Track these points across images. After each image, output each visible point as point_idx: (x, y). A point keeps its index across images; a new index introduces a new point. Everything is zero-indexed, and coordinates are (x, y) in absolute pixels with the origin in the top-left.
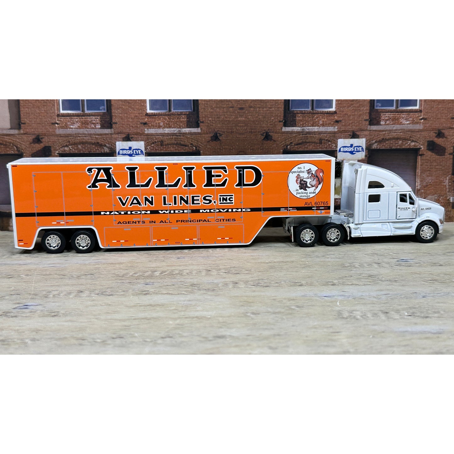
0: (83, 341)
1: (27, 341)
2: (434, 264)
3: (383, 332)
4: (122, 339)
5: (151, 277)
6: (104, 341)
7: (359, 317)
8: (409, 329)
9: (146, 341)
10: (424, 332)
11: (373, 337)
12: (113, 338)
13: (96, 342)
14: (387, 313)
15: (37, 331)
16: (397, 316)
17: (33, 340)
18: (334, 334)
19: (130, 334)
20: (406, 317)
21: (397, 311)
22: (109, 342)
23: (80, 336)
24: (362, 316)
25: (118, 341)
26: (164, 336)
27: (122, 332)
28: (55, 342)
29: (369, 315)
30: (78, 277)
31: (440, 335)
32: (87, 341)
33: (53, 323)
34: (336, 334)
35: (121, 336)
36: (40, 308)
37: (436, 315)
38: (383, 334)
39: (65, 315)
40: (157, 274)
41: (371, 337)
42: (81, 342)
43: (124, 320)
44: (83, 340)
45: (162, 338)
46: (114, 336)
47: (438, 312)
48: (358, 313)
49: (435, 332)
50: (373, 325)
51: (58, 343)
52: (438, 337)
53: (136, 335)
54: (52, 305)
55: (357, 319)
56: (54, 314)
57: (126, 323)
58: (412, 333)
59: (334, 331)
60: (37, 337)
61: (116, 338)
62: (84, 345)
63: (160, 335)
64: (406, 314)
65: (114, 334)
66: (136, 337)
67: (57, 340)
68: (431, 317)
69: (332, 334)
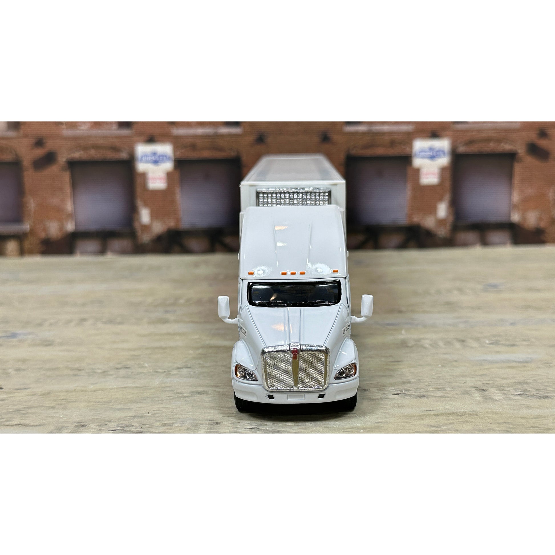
0: (80, 372)
1: (10, 371)
3: (456, 361)
4: (128, 370)
5: (174, 304)
6: (105, 372)
7: (427, 346)
8: (489, 357)
9: (157, 372)
10: (509, 361)
11: (442, 366)
12: (117, 368)
13: (95, 372)
14: (463, 341)
15: (24, 361)
16: (475, 344)
17: (18, 370)
18: (394, 363)
19: (139, 364)
20: (486, 345)
21: (477, 339)
22: (111, 372)
23: (77, 366)
24: (431, 345)
25: (122, 372)
26: (180, 366)
27: (129, 362)
28: (44, 372)
29: (441, 343)
30: (84, 305)
31: (526, 364)
32: (84, 371)
33: (45, 353)
34: (396, 363)
35: (128, 366)
36: (31, 337)
37: (525, 343)
38: (455, 363)
39: (61, 344)
40: (182, 301)
41: (440, 366)
42: (76, 372)
43: (133, 350)
44: (80, 370)
45: (178, 368)
46: (119, 366)
47: (528, 340)
49: (521, 360)
50: (444, 354)
51: (49, 373)
52: (525, 366)
53: (146, 365)
54: (46, 334)
55: (425, 348)
56: (48, 343)
57: (135, 353)
59: (394, 360)
60: (23, 367)
61: (121, 368)
62: (80, 376)
63: (176, 366)
64: (487, 342)
65: (119, 363)
66: (146, 367)
67: (47, 370)
68: (517, 345)
69: (391, 363)
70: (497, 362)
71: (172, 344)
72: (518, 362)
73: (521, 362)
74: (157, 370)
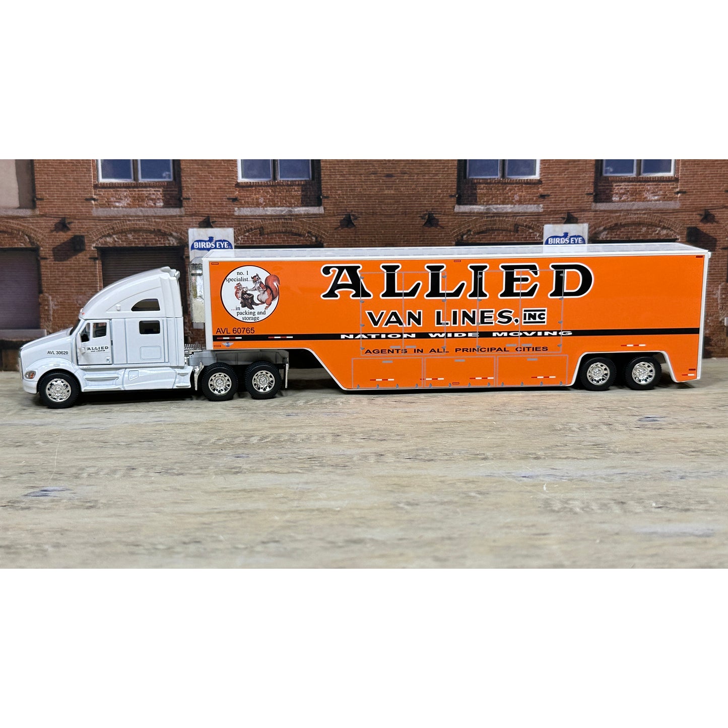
0: (136, 548)
1: (46, 547)
2: (699, 425)
3: (617, 534)
4: (198, 545)
5: (245, 445)
6: (169, 548)
7: (578, 510)
8: (659, 529)
9: (237, 548)
10: (684, 534)
11: (601, 542)
12: (185, 543)
13: (157, 549)
14: (623, 503)
15: (62, 531)
16: (639, 509)
17: (57, 546)
18: (539, 537)
19: (212, 536)
20: (653, 510)
21: (640, 501)
22: (178, 549)
23: (132, 539)
24: (582, 509)
25: (192, 548)
26: (265, 540)
27: (198, 534)
28: (92, 549)
29: (595, 506)
30: (129, 445)
31: (708, 539)
32: (142, 548)
33: (88, 519)
34: (542, 537)
35: (198, 540)
36: (67, 494)
37: (702, 507)
38: (616, 537)
39: (107, 506)
40: (254, 440)
41: (598, 541)
42: (133, 548)
43: (202, 515)
44: (137, 545)
45: (263, 543)
46: (186, 540)
47: (706, 502)
48: (577, 503)
49: (701, 533)
50: (601, 523)
51: (97, 550)
53: (221, 537)
54: (86, 490)
55: (576, 513)
56: (90, 505)
57: (205, 519)
58: (664, 535)
59: (538, 532)
60: (62, 541)
61: (189, 543)
62: (138, 554)
63: (259, 539)
64: (654, 505)
65: (186, 536)
66: (220, 541)
67: (94, 545)
68: (693, 511)
69: (536, 537)
70: (670, 536)
71: (250, 506)
72: (697, 536)
73: (700, 536)
74: (237, 546)
